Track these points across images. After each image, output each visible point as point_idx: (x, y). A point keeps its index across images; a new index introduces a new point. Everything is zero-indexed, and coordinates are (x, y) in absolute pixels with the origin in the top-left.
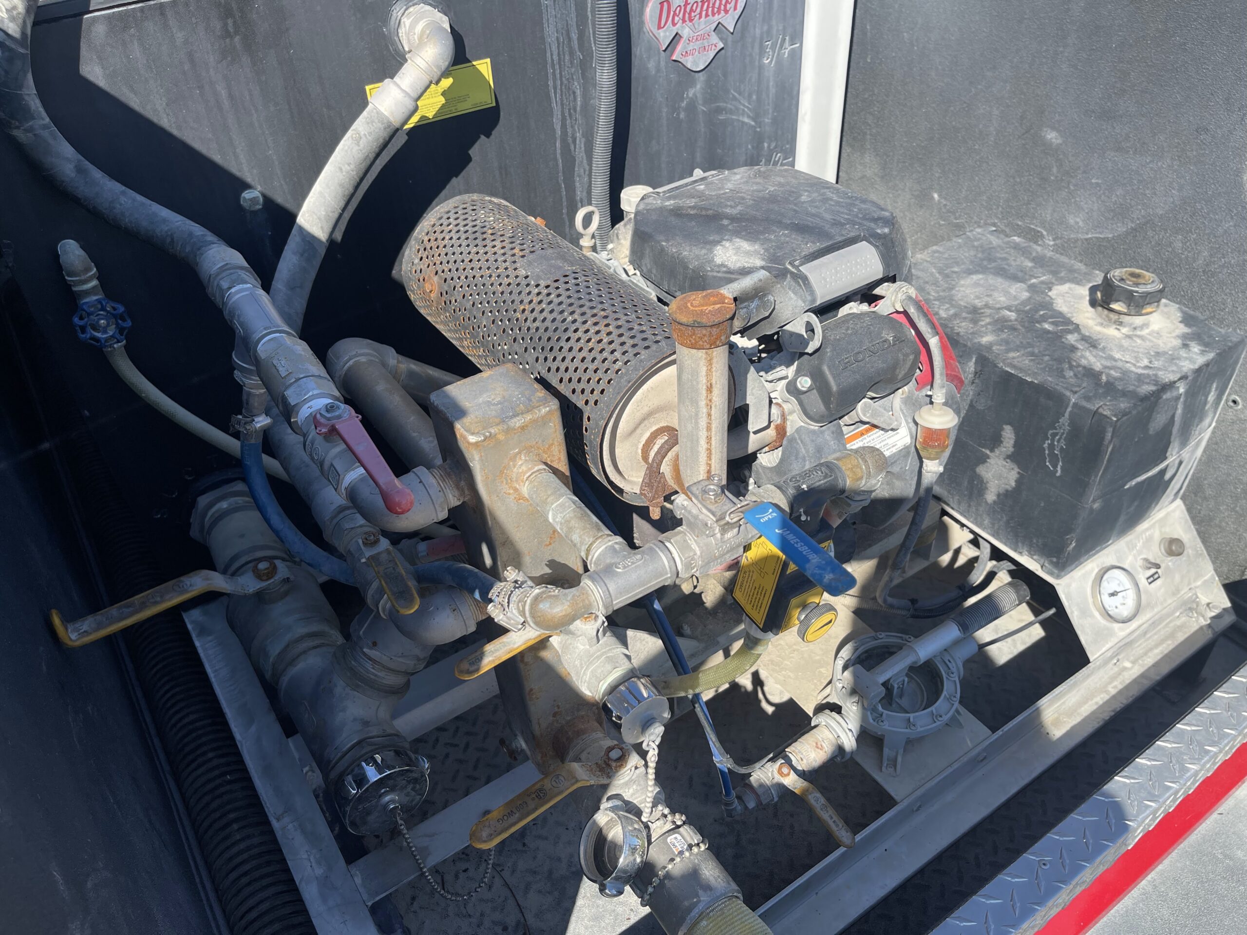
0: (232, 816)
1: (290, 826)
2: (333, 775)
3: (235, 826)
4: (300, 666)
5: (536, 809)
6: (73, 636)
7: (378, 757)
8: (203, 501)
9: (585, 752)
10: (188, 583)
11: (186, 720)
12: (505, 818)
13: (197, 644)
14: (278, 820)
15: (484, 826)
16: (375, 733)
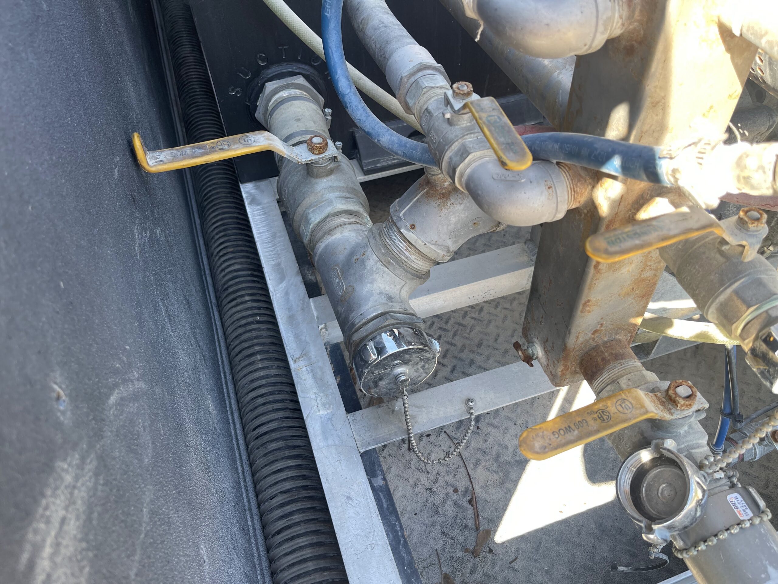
0: (257, 348)
1: (304, 369)
2: (356, 337)
3: (259, 357)
4: (337, 236)
5: (598, 431)
6: (151, 162)
7: (396, 331)
8: (270, 86)
9: (624, 378)
10: (253, 139)
11: (232, 268)
12: (562, 432)
13: (248, 210)
14: (295, 362)
15: (537, 435)
16: (397, 309)
